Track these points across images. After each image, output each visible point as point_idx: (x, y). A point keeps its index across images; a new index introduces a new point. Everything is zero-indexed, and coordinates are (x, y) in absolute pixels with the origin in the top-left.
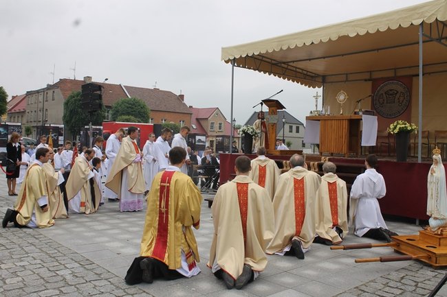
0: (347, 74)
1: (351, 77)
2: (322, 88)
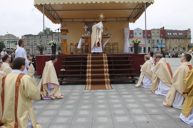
0: (73, 19)
1: (75, 20)
2: (60, 24)
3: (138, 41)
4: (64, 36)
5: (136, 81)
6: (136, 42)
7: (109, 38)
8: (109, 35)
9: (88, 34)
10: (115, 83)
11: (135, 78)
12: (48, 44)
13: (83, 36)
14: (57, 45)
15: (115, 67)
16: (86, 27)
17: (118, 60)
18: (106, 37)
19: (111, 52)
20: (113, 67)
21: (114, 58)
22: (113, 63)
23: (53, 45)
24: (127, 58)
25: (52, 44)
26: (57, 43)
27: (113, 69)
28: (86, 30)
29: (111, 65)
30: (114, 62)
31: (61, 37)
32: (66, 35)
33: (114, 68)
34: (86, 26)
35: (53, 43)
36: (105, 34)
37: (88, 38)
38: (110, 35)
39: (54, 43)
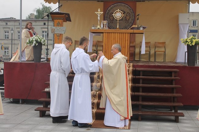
2: (58, 3)
3: (194, 41)
4: (58, 28)
5: (180, 118)
6: (190, 43)
7: (143, 33)
8: (141, 29)
9: (102, 26)
10: (140, 118)
11: (179, 111)
12: (28, 41)
13: (93, 28)
14: (43, 43)
15: (145, 90)
16: (99, 13)
17: (152, 77)
18: (135, 31)
19: (152, 59)
20: (141, 90)
21: (145, 73)
22: (141, 81)
23: (35, 45)
24: (170, 74)
25: (34, 42)
26: (44, 41)
27: (141, 94)
28: (99, 18)
29: (137, 85)
30: (143, 79)
31: (52, 29)
32: (62, 25)
33: (143, 92)
34: (99, 10)
35: (37, 41)
36: (134, 26)
37: (103, 33)
38: (144, 28)
39: (39, 40)
